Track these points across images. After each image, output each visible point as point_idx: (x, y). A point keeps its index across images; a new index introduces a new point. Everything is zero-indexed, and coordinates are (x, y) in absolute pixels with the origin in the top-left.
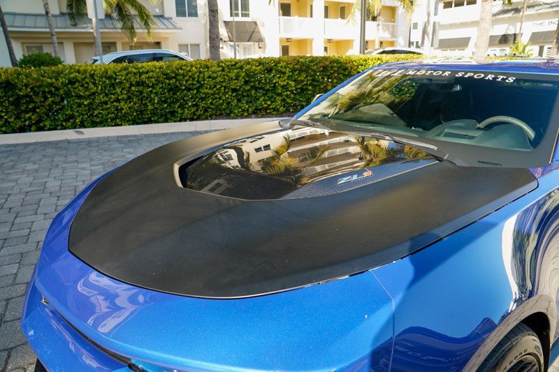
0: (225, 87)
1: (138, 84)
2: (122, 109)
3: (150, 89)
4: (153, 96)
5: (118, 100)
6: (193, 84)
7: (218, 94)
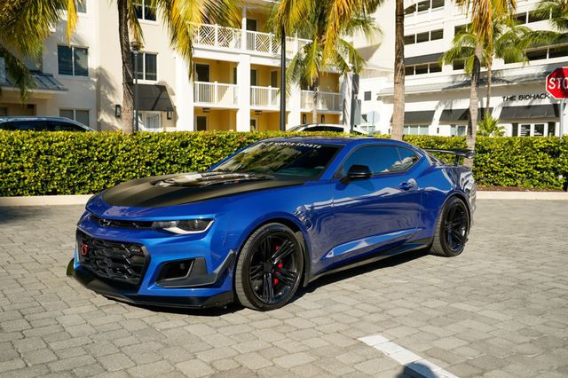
0: (139, 160)
1: (46, 152)
2: (25, 178)
3: (59, 159)
4: (61, 166)
5: (22, 169)
6: (105, 156)
7: (132, 167)
